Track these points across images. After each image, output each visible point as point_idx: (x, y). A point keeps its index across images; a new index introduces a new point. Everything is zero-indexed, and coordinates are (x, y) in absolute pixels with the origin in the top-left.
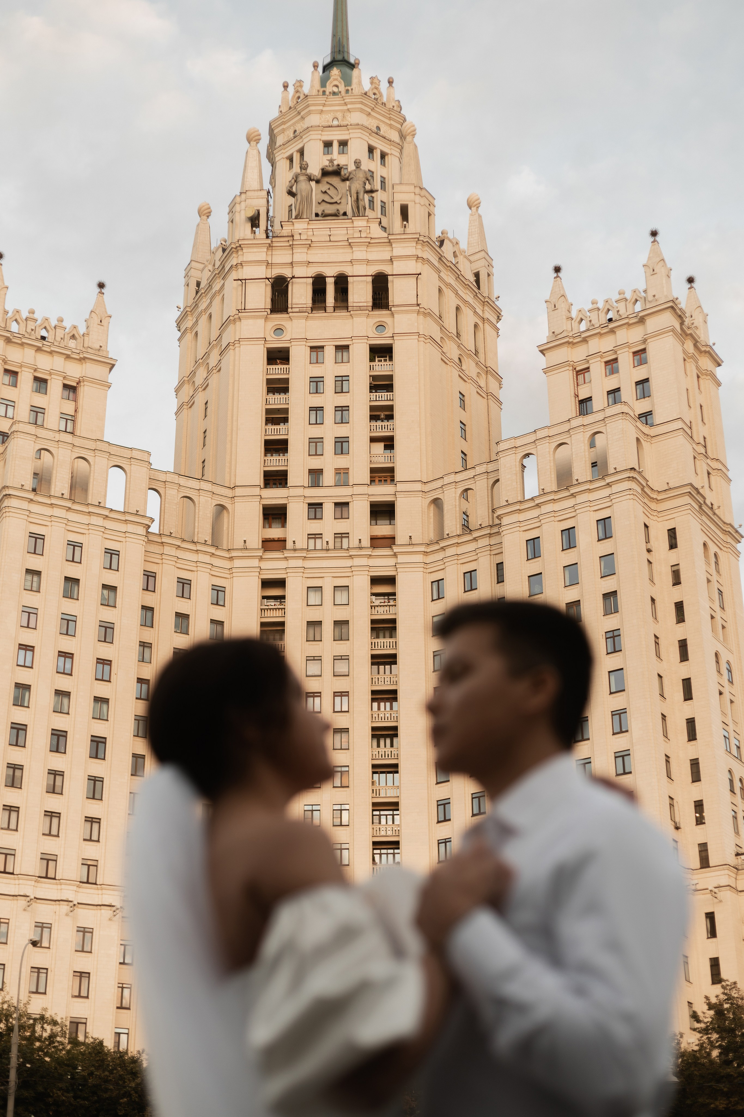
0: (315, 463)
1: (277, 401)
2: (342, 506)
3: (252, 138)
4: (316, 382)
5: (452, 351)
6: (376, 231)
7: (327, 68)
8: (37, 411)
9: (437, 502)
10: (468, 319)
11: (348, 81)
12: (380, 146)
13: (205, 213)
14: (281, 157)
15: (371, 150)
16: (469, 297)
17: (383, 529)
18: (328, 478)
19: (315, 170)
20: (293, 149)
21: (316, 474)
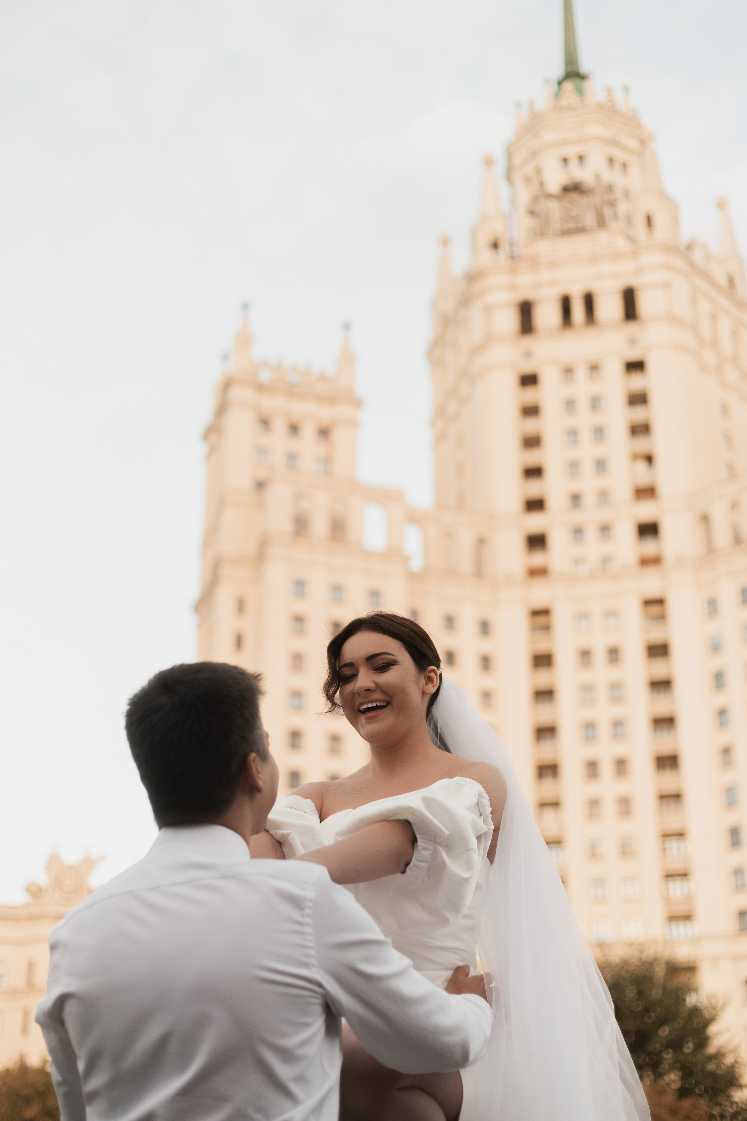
0: (575, 486)
1: (531, 426)
2: (605, 529)
3: (489, 162)
4: (570, 405)
5: (710, 358)
6: (622, 244)
7: (560, 83)
8: (292, 458)
9: (705, 519)
10: (725, 324)
11: (580, 92)
12: (619, 155)
13: (445, 242)
14: (518, 177)
15: (611, 160)
16: (723, 301)
17: (649, 547)
18: (589, 499)
19: (554, 186)
20: (529, 170)
21: (576, 499)
